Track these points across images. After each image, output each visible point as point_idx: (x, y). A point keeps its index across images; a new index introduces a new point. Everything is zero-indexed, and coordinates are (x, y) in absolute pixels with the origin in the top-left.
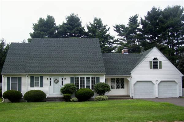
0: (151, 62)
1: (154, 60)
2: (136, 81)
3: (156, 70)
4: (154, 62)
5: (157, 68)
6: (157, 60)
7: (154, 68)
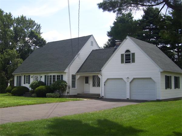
0: (122, 55)
1: (126, 52)
2: (107, 78)
3: (128, 64)
4: (126, 55)
5: (130, 62)
6: (130, 52)
7: (126, 62)
